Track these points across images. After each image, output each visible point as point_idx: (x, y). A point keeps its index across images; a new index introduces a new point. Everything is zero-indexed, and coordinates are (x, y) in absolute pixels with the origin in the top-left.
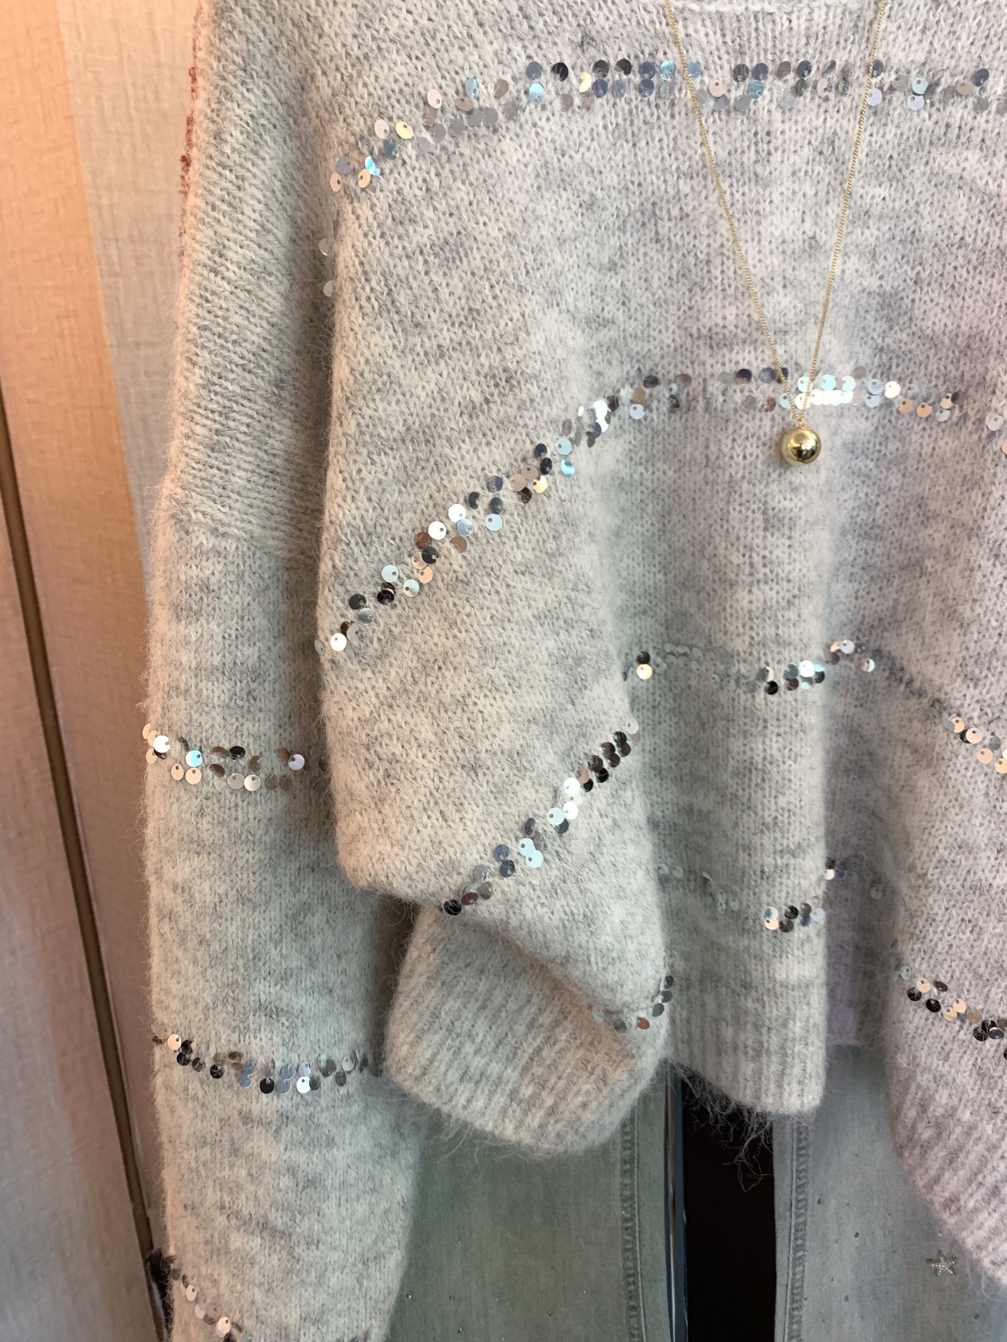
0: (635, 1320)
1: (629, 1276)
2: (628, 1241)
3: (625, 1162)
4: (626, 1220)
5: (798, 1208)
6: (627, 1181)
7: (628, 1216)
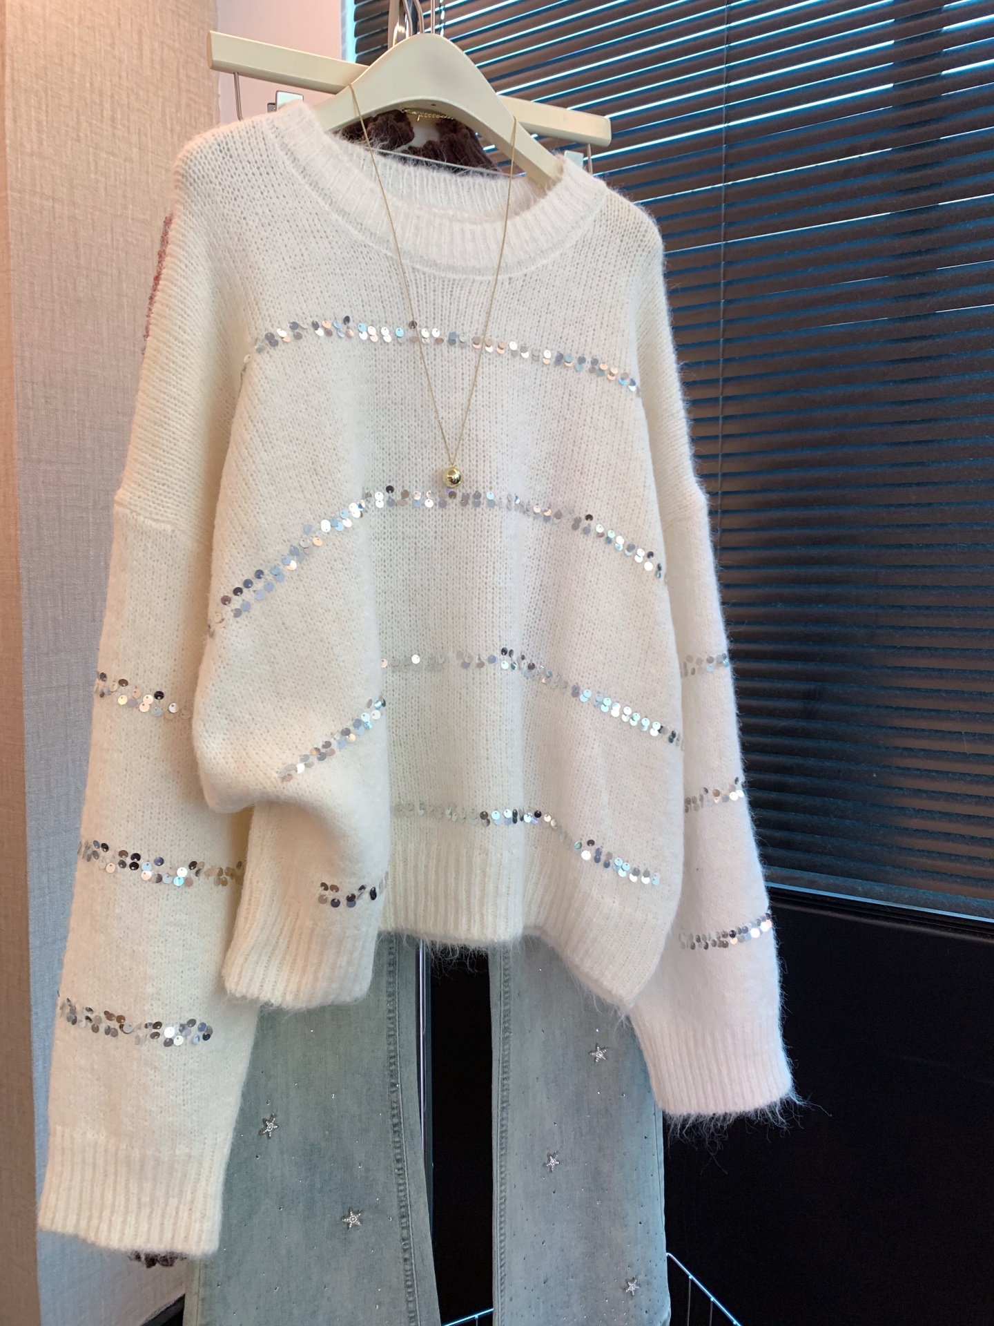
0: (395, 1094)
1: (391, 1058)
2: (390, 1029)
3: (390, 965)
4: (390, 1011)
5: (506, 998)
6: (391, 980)
7: (391, 1008)
